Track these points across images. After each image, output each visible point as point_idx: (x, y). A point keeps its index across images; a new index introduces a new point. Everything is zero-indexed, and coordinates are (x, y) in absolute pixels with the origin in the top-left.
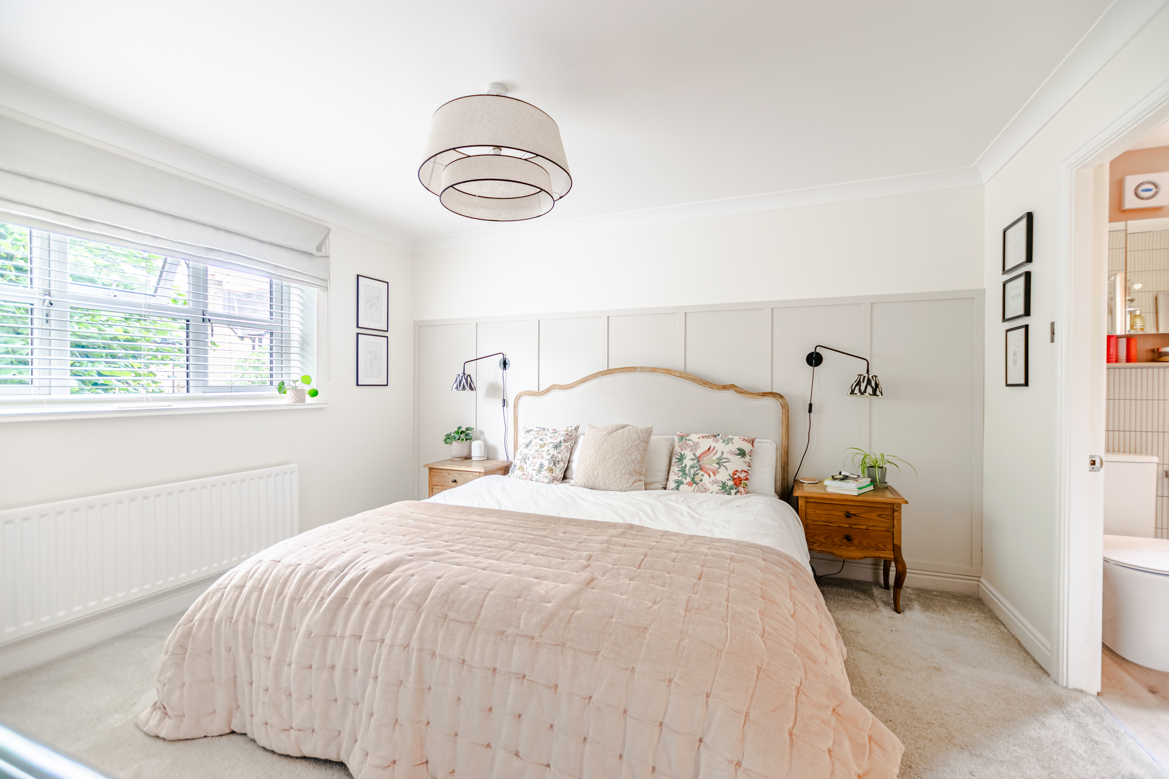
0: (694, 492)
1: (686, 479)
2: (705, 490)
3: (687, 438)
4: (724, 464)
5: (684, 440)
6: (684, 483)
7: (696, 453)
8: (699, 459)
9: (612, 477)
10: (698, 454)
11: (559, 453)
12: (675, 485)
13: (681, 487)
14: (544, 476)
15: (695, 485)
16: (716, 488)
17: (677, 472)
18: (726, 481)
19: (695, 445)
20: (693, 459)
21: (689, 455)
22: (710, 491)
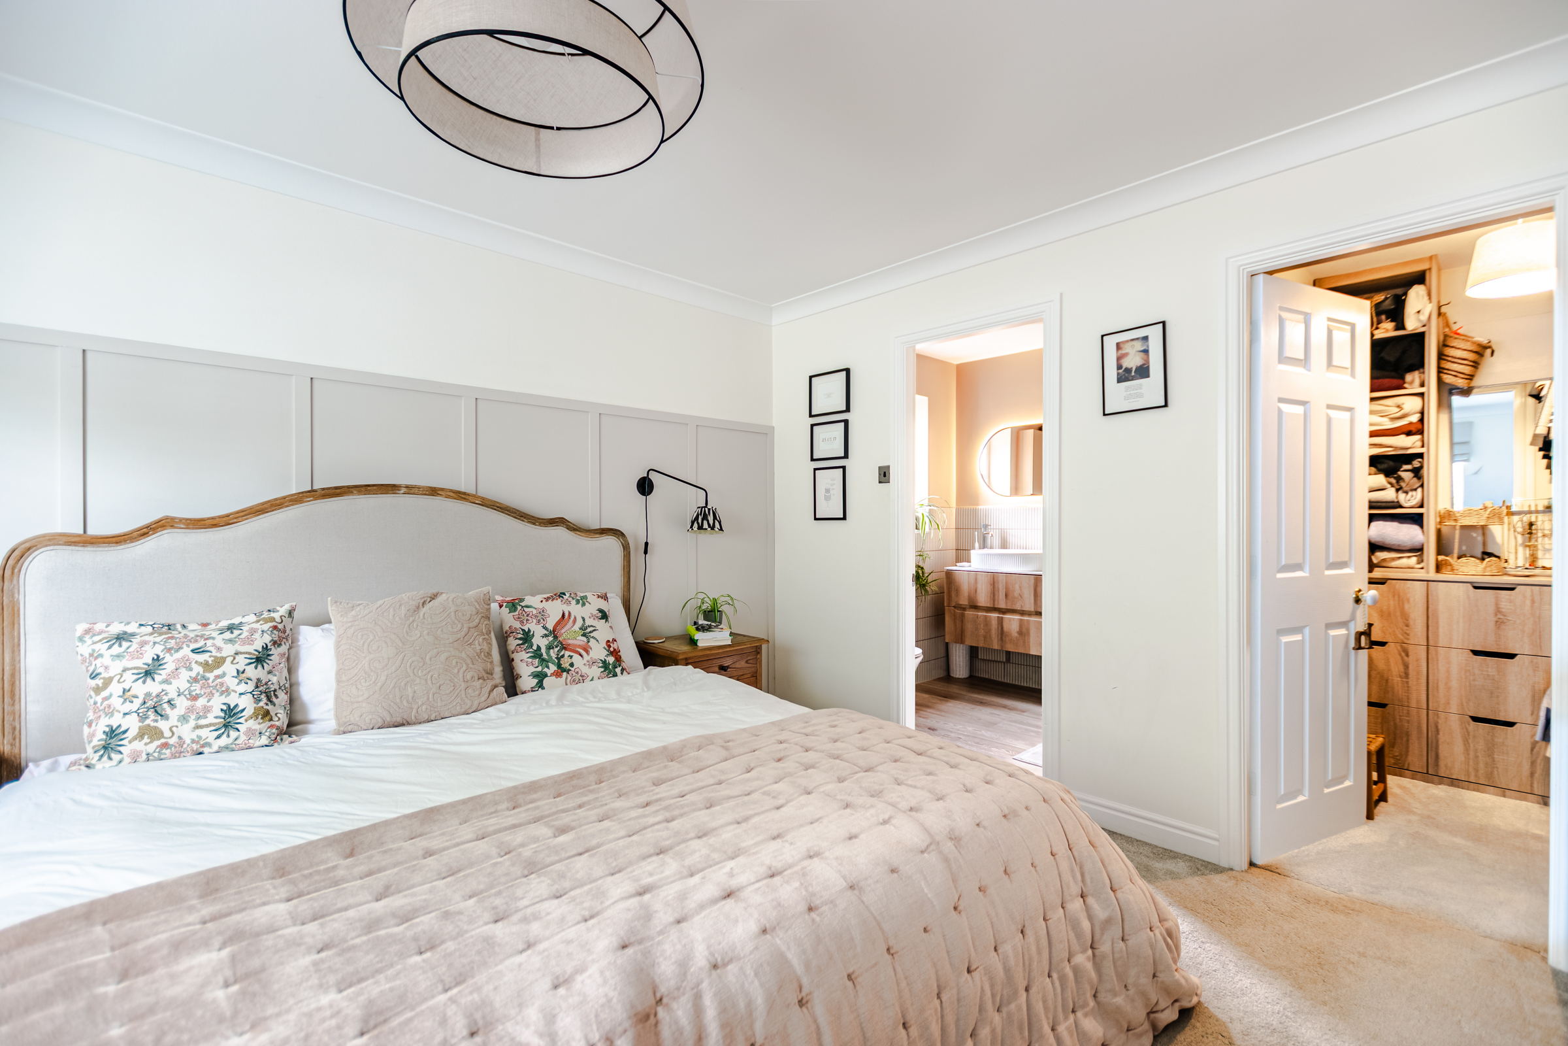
0: (566, 684)
1: (548, 667)
2: (583, 678)
3: (523, 604)
4: (592, 635)
5: (519, 608)
6: (549, 675)
7: (547, 625)
8: (554, 633)
9: (448, 692)
10: (551, 627)
11: (270, 672)
12: (536, 681)
13: (546, 681)
14: (250, 733)
15: (565, 674)
16: (597, 671)
17: (530, 660)
18: (606, 658)
19: (540, 613)
20: (546, 636)
21: (537, 631)
22: (590, 678)
